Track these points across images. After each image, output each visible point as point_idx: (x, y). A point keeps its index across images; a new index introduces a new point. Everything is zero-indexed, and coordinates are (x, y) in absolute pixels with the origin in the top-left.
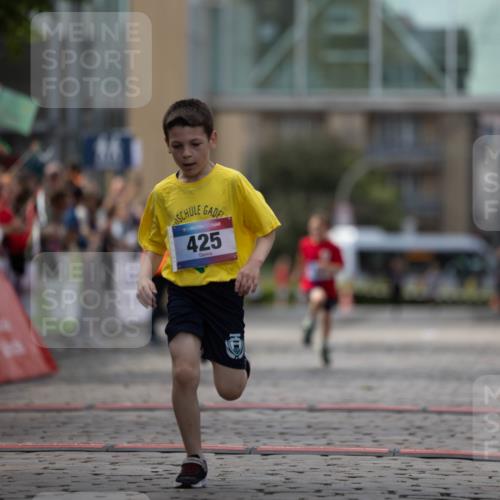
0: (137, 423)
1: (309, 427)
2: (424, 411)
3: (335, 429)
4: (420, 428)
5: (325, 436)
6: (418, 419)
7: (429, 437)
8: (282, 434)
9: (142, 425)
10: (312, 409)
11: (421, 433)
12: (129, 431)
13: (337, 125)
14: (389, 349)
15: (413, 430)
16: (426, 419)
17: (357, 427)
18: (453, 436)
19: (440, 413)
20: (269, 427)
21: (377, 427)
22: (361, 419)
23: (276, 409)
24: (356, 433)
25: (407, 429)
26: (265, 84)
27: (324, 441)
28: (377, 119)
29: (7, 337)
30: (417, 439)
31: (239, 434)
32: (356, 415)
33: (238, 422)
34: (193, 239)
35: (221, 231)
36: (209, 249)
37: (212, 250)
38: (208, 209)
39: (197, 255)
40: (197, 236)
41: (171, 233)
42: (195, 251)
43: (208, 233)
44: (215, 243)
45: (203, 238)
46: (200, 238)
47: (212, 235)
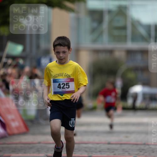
1: (108, 149)
2: (144, 144)
3: (117, 150)
4: (143, 150)
5: (113, 152)
6: (142, 147)
7: (146, 152)
10: (109, 143)
13: (117, 54)
14: (134, 124)
15: (141, 150)
16: (145, 147)
17: (123, 149)
18: (153, 152)
20: (96, 149)
21: (129, 149)
22: (125, 147)
23: (98, 144)
24: (123, 151)
25: (139, 150)
27: (112, 154)
28: (130, 52)
29: (13, 120)
30: (142, 153)
31: (86, 151)
32: (123, 145)
33: (86, 148)
34: (60, 84)
35: (70, 83)
36: (65, 88)
37: (66, 89)
38: (66, 75)
39: (61, 90)
40: (61, 83)
41: (52, 81)
42: (60, 88)
43: (65, 83)
44: (68, 86)
45: (63, 85)
46: (62, 84)
47: (66, 84)
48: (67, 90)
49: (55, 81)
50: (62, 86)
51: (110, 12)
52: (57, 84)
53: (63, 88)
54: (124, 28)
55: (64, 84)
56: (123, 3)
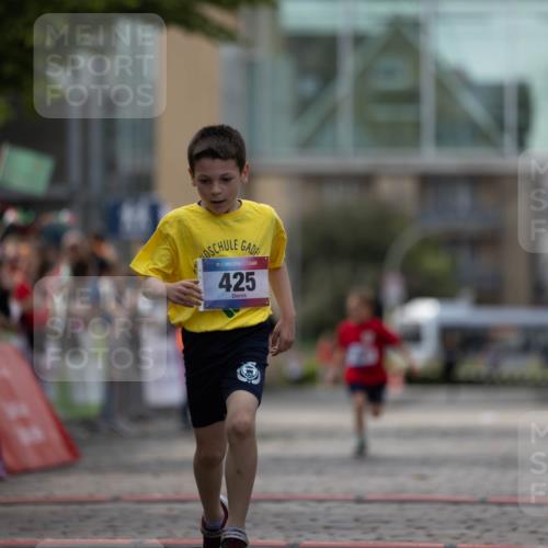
0: (167, 517)
1: (357, 520)
2: (483, 502)
3: (386, 522)
4: (479, 521)
5: (374, 529)
6: (476, 511)
7: (488, 530)
8: (326, 528)
9: (174, 519)
10: (359, 501)
11: (480, 527)
12: (160, 526)
13: (387, 189)
14: (445, 433)
15: (471, 523)
16: (485, 511)
17: (409, 520)
18: (514, 530)
19: (500, 504)
20: (313, 520)
21: (431, 520)
22: (413, 511)
23: (320, 501)
24: (409, 526)
25: (464, 522)
26: (307, 144)
27: (373, 536)
28: (430, 182)
29: (24, 422)
30: (475, 533)
31: (280, 528)
32: (408, 506)
33: (278, 515)
34: (227, 276)
35: (256, 272)
36: (243, 289)
37: (246, 291)
38: (246, 245)
39: (230, 296)
40: (232, 273)
41: (200, 266)
42: (228, 290)
43: (244, 272)
44: (250, 284)
45: (239, 277)
46: (235, 277)
47: (248, 274)
48: (250, 295)
49: (210, 266)
50: (233, 282)
51: (359, 40)
52: (218, 276)
53: (237, 288)
54: (411, 97)
55: (241, 275)
56: (408, 9)
